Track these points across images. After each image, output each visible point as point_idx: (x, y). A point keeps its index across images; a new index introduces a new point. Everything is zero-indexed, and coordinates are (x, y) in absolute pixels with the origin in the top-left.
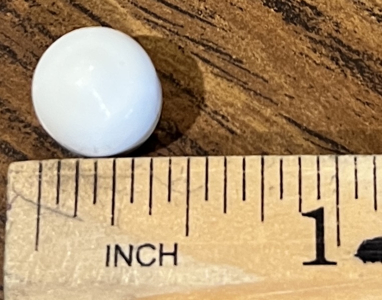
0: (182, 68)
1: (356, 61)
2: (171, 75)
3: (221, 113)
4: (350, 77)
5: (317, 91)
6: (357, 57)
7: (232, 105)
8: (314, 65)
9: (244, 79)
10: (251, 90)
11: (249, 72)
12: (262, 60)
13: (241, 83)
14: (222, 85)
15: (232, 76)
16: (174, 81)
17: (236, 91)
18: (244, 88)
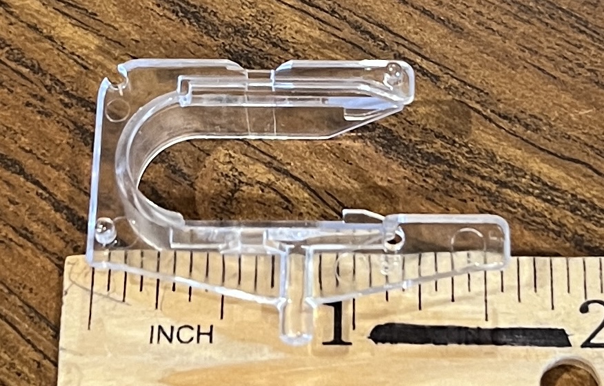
0: (45, 20)
1: (193, 13)
2: (36, 25)
3: (77, 54)
4: (188, 25)
5: (159, 36)
6: (195, 10)
7: (86, 48)
8: (157, 16)
9: (98, 28)
10: (103, 36)
11: (102, 22)
12: (114, 13)
13: (95, 31)
14: (79, 33)
15: (87, 26)
16: (37, 29)
17: (90, 37)
18: (98, 35)
